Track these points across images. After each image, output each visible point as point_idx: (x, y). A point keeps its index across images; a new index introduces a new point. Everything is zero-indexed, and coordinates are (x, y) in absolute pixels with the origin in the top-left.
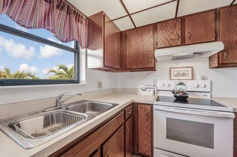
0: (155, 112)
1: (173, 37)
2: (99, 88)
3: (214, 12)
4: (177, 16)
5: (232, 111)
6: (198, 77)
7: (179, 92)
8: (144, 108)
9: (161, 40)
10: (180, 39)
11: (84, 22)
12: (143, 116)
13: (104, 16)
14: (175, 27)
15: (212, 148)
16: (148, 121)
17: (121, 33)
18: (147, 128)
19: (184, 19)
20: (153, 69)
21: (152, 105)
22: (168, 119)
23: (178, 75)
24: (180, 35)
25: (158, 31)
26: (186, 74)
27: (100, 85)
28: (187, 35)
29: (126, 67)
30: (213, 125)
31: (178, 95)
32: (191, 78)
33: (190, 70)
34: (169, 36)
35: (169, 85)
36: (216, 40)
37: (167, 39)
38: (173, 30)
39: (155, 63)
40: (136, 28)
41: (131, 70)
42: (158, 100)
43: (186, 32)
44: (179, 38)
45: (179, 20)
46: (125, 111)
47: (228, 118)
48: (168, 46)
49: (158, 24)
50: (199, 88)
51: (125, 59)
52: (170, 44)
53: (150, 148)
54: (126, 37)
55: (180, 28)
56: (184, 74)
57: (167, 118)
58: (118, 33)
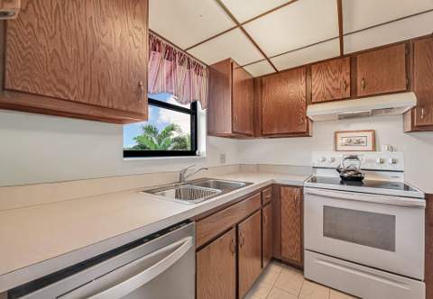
0: (306, 198)
1: (336, 85)
2: (222, 162)
3: (404, 45)
4: (345, 53)
5: (423, 197)
6: (383, 147)
7: (349, 171)
8: (291, 192)
9: (318, 90)
10: (349, 89)
11: (204, 73)
12: (289, 203)
13: (232, 64)
14: (341, 71)
15: (393, 250)
16: (296, 211)
17: (254, 80)
18: (294, 221)
19: (356, 58)
20: (306, 134)
21: (301, 188)
22: (325, 208)
23: (349, 143)
24: (348, 82)
25: (313, 77)
26: (363, 142)
27: (223, 158)
28: (360, 83)
29: (262, 131)
30: (394, 217)
31: (346, 175)
32: (371, 149)
33: (370, 135)
34: (330, 84)
35: (333, 160)
36: (408, 89)
37: (327, 89)
38: (337, 75)
39: (308, 125)
40: (277, 72)
41: (271, 136)
42: (314, 180)
43: (358, 79)
44: (347, 86)
45: (348, 59)
46: (262, 193)
47: (418, 207)
48: (329, 99)
49: (313, 67)
50: (383, 165)
51: (260, 117)
52: (332, 97)
53: (299, 251)
54: (262, 86)
55: (348, 71)
56: (359, 142)
57: (324, 206)
58: (249, 80)
